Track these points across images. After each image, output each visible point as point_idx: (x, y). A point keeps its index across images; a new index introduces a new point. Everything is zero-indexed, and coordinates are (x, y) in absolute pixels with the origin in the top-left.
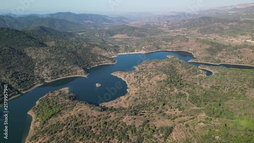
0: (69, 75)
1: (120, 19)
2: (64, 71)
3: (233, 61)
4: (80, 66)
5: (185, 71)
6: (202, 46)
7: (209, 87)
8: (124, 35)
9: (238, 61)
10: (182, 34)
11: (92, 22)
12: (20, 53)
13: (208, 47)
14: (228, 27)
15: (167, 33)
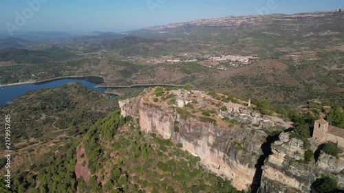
3: (146, 81)
5: (82, 97)
6: (116, 68)
9: (151, 81)
10: (100, 57)
13: (122, 68)
14: (153, 48)
15: (80, 57)
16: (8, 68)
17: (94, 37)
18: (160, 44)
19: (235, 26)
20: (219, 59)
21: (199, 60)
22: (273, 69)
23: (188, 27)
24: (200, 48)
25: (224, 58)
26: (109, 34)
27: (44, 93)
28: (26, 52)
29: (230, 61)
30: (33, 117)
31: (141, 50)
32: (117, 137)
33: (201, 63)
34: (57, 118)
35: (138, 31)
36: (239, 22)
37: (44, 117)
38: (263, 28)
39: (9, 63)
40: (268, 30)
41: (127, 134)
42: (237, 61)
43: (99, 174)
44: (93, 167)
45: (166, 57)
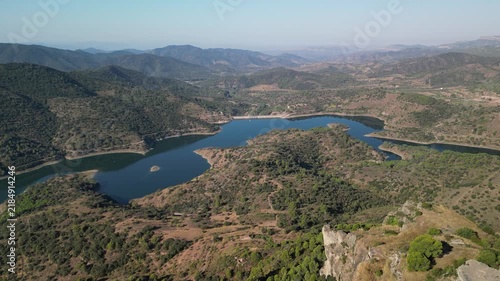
0: (113, 149)
1: (286, 57)
2: (107, 141)
3: (463, 138)
4: (140, 134)
6: (410, 108)
7: (365, 184)
8: (271, 87)
9: (473, 138)
10: (391, 86)
11: (227, 63)
12: (38, 107)
13: (420, 109)
14: (493, 74)
15: (360, 83)
16: (268, 94)
17: (391, 53)
27: (288, 137)
30: (251, 177)
31: (468, 77)
34: (279, 187)
37: (264, 179)
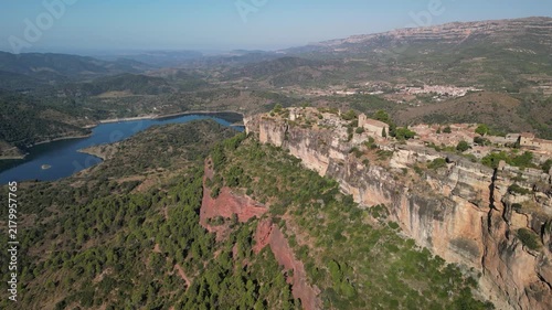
4: (8, 142)
6: (261, 102)
10: (242, 88)
11: (52, 70)
14: (319, 74)
15: (214, 86)
16: (122, 100)
17: (235, 58)
18: (330, 68)
19: (460, 39)
20: (418, 91)
21: (386, 91)
22: (494, 106)
23: (383, 40)
24: (392, 73)
25: (427, 89)
26: (258, 54)
27: (170, 129)
28: (145, 79)
29: (435, 94)
30: (160, 149)
31: (301, 77)
32: (239, 149)
33: (389, 97)
34: (185, 151)
35: (302, 48)
36: (468, 32)
37: (171, 149)
38: (507, 41)
39: (123, 94)
40: (514, 45)
41: (248, 145)
42: (447, 94)
43: (221, 173)
44: (216, 168)
45: (337, 87)
